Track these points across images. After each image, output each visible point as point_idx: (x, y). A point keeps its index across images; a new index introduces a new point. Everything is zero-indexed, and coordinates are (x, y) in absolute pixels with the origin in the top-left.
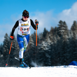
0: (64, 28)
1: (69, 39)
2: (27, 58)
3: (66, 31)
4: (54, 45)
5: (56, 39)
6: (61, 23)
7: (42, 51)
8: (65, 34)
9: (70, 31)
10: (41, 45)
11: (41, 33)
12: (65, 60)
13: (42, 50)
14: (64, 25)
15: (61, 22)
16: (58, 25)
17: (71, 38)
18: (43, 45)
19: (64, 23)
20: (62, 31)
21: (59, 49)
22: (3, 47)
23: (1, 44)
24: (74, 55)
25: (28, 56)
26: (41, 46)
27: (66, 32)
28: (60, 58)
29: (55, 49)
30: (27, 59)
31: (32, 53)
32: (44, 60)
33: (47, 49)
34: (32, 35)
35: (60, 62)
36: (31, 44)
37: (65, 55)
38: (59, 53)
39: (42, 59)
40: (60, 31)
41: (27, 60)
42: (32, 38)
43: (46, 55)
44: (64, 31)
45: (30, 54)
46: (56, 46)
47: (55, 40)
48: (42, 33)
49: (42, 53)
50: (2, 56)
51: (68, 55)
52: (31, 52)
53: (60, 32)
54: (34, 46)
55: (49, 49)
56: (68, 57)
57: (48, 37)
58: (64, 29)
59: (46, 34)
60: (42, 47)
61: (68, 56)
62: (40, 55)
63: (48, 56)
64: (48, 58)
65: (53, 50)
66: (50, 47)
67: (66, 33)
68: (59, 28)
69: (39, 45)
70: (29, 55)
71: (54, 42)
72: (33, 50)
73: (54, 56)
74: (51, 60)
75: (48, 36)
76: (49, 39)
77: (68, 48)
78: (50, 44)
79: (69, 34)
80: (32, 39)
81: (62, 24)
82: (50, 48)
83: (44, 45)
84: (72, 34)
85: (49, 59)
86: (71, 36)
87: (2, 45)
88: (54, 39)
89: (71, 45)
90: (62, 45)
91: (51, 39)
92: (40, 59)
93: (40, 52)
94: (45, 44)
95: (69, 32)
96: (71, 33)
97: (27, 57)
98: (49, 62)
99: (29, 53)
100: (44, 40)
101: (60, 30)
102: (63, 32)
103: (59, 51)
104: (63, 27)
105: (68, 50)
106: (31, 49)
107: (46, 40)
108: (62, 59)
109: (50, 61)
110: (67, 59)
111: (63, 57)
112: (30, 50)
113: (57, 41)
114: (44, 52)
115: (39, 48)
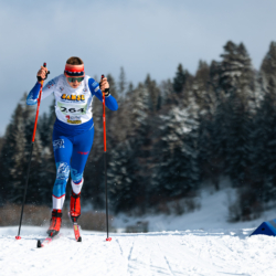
0: (241, 66)
1: (253, 99)
2: (123, 157)
3: (245, 75)
4: (208, 119)
5: (214, 100)
6: (232, 48)
7: (170, 137)
8: (244, 85)
9: (260, 74)
10: (167, 118)
11: (169, 81)
12: (243, 163)
13: (169, 133)
14: (241, 57)
15: (229, 46)
16: (222, 56)
17: (261, 97)
18: (173, 117)
19: (241, 48)
20: (233, 74)
21: (225, 130)
22: (50, 123)
23: (45, 114)
24: (269, 151)
25: (127, 153)
26: (167, 121)
27: (247, 78)
28: (228, 158)
29: (210, 131)
30: (125, 161)
31: (140, 142)
32: (178, 165)
33: (186, 130)
34: (140, 86)
35: (228, 170)
36: (137, 116)
37: (243, 149)
38: (224, 143)
39: (170, 160)
40: (227, 74)
41: (124, 164)
42: (141, 95)
43: (184, 150)
44: (239, 74)
45: (132, 147)
46: (214, 120)
47: (211, 102)
48: (172, 81)
49: (171, 141)
50: (47, 151)
51: (251, 148)
52: (136, 141)
53: (226, 77)
54: (146, 120)
55: (194, 131)
56: (252, 157)
57: (191, 93)
58: (240, 69)
59: (184, 83)
60: (171, 125)
61: (252, 152)
62: (165, 150)
63: (189, 153)
64: (188, 159)
65: (206, 133)
66: (197, 123)
67: (246, 81)
68: (225, 63)
69: (162, 117)
70: (129, 149)
71: (208, 108)
72: (143, 134)
73: (209, 153)
74: (197, 166)
75: (191, 90)
76: (192, 99)
77: (253, 128)
78: (196, 117)
79: (256, 84)
80: (139, 99)
81: (235, 53)
82: (195, 127)
83: (178, 119)
84: (265, 85)
85: (194, 163)
86: (263, 90)
87: (48, 116)
88: (207, 100)
89: (263, 118)
90: (234, 117)
91: (198, 100)
92: (165, 161)
93: (164, 139)
94: (182, 113)
95: (256, 77)
96: (260, 81)
97: (123, 153)
98: (193, 172)
99: (130, 142)
100: (177, 103)
101: (227, 70)
102: (236, 76)
103: (225, 137)
104: (236, 63)
105: (253, 134)
106: (137, 131)
107: (185, 101)
108: (232, 162)
109: (195, 169)
110: (249, 163)
111: (237, 157)
112: (133, 134)
113: (219, 107)
114: (176, 138)
115: (162, 128)
